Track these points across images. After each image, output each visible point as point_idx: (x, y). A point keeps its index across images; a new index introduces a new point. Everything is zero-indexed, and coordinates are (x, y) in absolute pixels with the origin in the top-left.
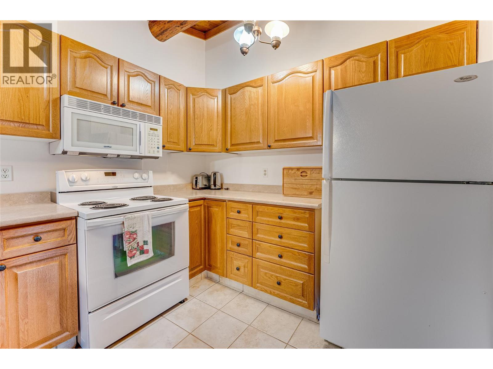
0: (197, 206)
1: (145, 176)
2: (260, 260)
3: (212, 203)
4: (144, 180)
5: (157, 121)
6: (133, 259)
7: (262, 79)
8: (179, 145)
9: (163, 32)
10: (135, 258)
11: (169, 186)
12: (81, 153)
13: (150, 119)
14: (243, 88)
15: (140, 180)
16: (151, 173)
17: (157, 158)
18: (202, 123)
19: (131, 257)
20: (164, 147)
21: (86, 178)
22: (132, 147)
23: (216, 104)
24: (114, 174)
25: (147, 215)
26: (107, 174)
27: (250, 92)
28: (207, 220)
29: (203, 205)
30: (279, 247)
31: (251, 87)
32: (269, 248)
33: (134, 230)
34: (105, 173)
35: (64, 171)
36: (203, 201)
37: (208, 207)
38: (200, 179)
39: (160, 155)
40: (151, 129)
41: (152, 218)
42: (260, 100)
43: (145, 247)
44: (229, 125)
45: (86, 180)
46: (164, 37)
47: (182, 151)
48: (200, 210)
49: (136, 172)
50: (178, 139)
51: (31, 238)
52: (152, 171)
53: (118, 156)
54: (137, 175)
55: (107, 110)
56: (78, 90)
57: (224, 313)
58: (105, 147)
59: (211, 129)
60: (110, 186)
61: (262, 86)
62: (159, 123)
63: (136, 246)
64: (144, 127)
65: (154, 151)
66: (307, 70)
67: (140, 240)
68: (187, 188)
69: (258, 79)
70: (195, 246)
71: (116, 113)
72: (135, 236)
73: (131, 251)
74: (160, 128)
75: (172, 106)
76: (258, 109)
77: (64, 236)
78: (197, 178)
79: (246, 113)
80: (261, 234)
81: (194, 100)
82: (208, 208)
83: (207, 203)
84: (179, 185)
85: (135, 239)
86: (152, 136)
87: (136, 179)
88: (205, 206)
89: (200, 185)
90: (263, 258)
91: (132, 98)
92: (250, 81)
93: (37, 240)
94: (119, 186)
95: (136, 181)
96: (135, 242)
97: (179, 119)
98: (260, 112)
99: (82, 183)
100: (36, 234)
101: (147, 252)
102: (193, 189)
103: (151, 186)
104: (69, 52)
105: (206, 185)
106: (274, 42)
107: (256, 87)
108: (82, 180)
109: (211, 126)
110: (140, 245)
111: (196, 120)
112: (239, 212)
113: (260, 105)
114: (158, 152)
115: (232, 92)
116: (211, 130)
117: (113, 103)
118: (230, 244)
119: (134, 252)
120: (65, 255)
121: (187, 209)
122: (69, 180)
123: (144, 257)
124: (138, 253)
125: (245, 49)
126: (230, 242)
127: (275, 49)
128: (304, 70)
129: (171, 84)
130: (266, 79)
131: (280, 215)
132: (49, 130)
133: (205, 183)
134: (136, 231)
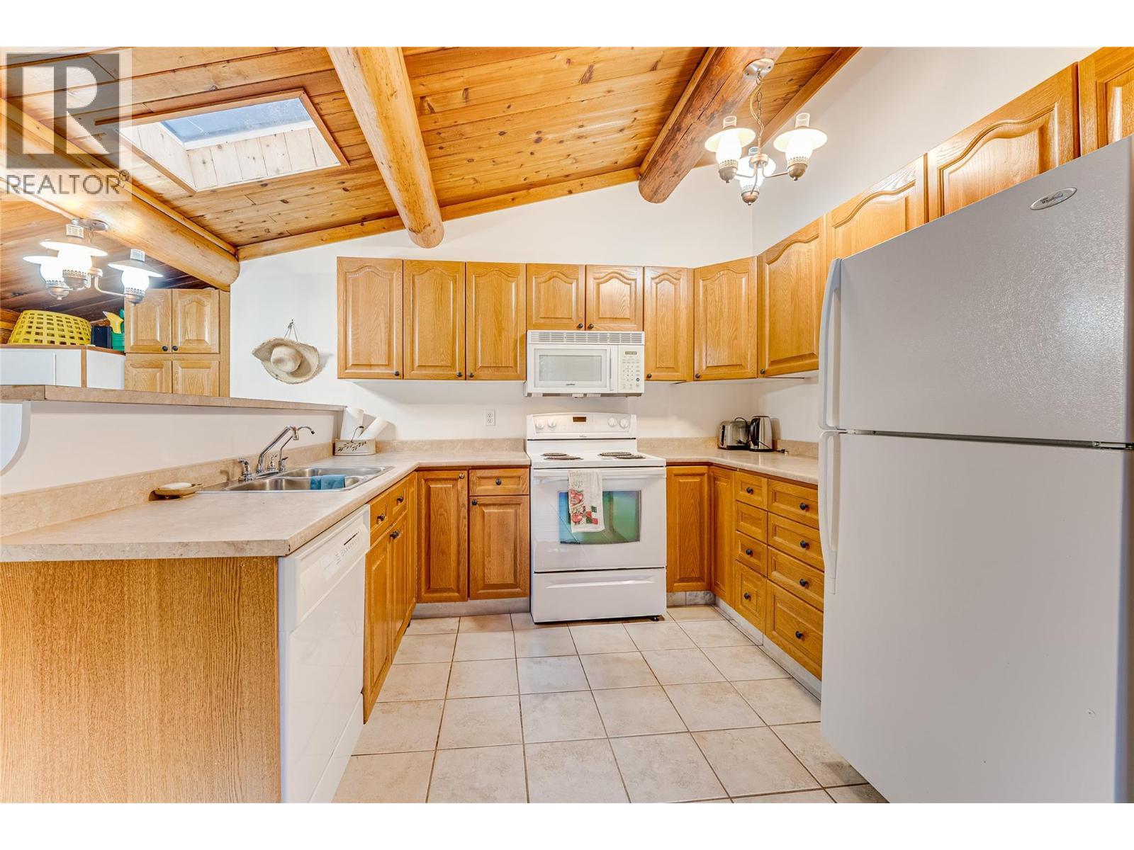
0: (694, 475)
1: (624, 422)
2: (776, 586)
3: (719, 472)
4: (624, 428)
5: (637, 339)
6: (578, 526)
7: (817, 224)
8: (677, 372)
9: (656, 191)
10: (580, 526)
11: (672, 440)
12: (545, 395)
13: (626, 339)
14: (787, 247)
15: (618, 428)
16: (634, 417)
17: (639, 395)
18: (719, 327)
19: (576, 523)
20: (649, 377)
21: (552, 424)
22: (600, 382)
23: (746, 286)
24: (583, 419)
25: (597, 473)
26: (576, 419)
27: (799, 253)
28: (713, 500)
29: (706, 475)
30: (802, 564)
31: (800, 242)
32: (788, 564)
33: (579, 490)
34: (574, 418)
35: (532, 415)
36: (706, 467)
37: (715, 479)
38: (729, 429)
39: (641, 390)
40: (627, 353)
41: (603, 479)
42: (814, 266)
43: (594, 515)
44: (767, 324)
45: (552, 427)
46: (659, 196)
47: (685, 381)
48: (701, 482)
49: (613, 417)
50: (676, 360)
51: (494, 481)
52: (635, 416)
53: (585, 395)
54: (612, 421)
55: (570, 338)
56: (542, 321)
57: (702, 654)
58: (568, 385)
59: (736, 336)
60: (577, 435)
61: (818, 237)
62: (640, 341)
63: (581, 510)
64: (615, 352)
65: (631, 385)
66: (894, 186)
67: (588, 504)
68: (706, 446)
69: (809, 226)
70: (689, 542)
71: (581, 339)
72: (581, 497)
73: (576, 515)
74: (640, 349)
75: (664, 309)
76: (811, 287)
77: (519, 485)
78: (724, 427)
79: (792, 298)
80: (780, 537)
81: (705, 287)
82: (713, 480)
83: (713, 472)
84: (690, 439)
85: (580, 501)
86: (628, 363)
87: (613, 426)
88: (709, 477)
89: (729, 441)
90: (781, 582)
91: (602, 314)
92: (799, 232)
93: (498, 484)
94: (588, 435)
95: (611, 429)
96: (581, 505)
97: (676, 329)
98: (814, 292)
99: (549, 430)
100: (498, 478)
101: (596, 522)
102: (719, 448)
103: (635, 439)
104: (534, 278)
105: (740, 442)
106: (792, 168)
107: (809, 242)
108: (549, 426)
109: (736, 330)
110: (587, 510)
111: (708, 323)
112: (750, 491)
113: (814, 277)
114: (638, 385)
115: (772, 258)
116: (736, 338)
117: (579, 327)
118: (740, 550)
119: (580, 517)
120: (519, 504)
121: (664, 475)
122: (536, 427)
123: (591, 528)
124: (584, 519)
125: (748, 194)
126: (740, 547)
127: (796, 180)
128: (889, 189)
129: (663, 274)
130: (823, 222)
131: (806, 503)
132: (517, 372)
133: (742, 438)
134: (582, 491)
